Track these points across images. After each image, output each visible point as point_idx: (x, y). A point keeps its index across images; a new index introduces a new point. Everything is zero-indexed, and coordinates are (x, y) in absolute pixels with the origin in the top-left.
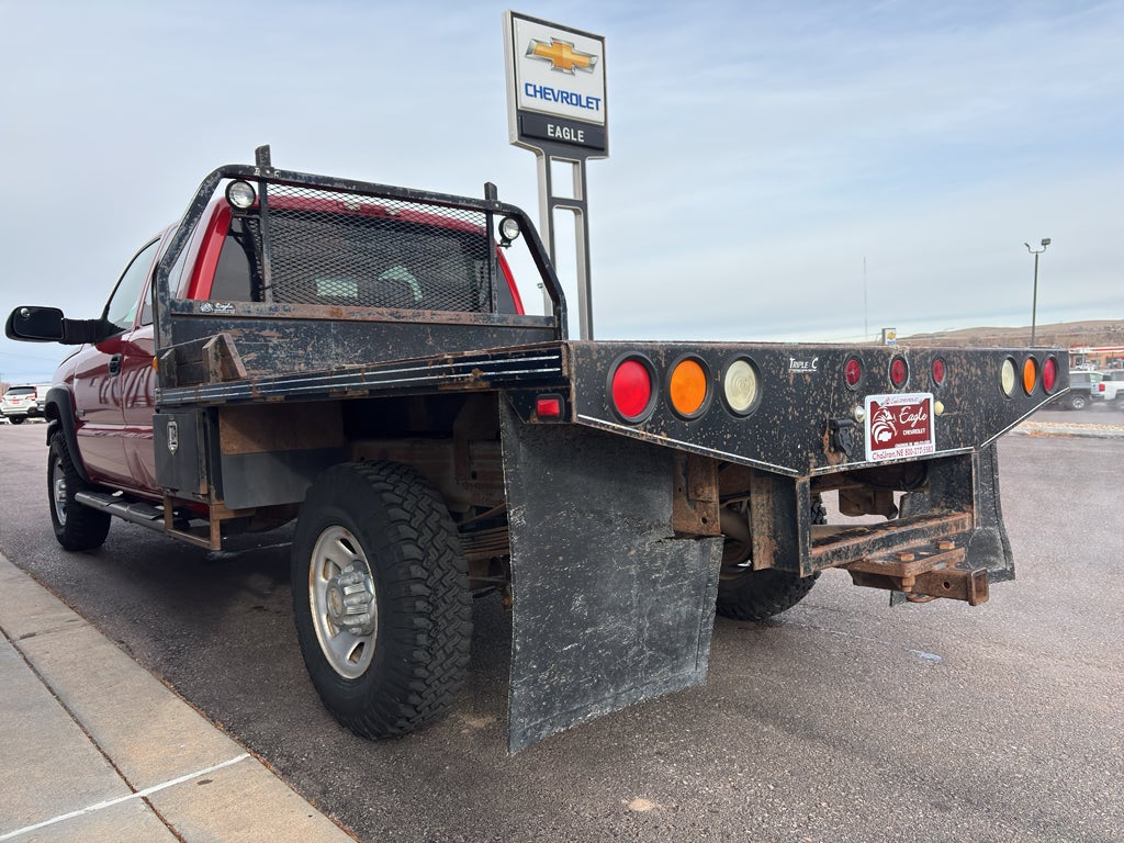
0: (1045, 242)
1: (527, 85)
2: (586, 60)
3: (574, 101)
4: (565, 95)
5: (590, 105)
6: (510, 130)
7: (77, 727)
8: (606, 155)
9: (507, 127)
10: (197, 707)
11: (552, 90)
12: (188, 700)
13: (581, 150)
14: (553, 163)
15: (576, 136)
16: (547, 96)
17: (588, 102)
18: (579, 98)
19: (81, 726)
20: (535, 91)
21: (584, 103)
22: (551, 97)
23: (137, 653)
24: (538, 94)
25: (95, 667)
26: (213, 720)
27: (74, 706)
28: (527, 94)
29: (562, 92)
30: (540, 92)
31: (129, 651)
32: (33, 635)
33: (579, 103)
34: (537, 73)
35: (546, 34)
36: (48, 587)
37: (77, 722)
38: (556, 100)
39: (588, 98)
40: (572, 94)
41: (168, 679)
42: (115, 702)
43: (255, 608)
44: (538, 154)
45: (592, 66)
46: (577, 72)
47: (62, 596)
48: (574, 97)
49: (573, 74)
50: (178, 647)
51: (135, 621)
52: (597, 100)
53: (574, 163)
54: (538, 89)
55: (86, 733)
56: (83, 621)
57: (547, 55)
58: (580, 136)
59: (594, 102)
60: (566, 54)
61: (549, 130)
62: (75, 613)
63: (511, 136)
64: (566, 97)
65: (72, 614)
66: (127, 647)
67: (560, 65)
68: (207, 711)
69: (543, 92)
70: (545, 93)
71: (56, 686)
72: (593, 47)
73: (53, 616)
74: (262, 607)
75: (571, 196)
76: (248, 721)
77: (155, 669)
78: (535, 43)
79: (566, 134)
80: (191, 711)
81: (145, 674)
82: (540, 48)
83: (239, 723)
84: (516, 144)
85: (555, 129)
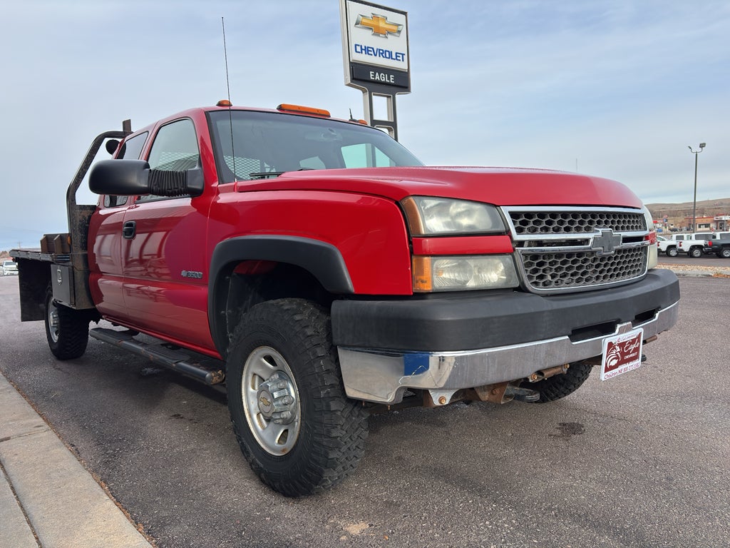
0: (702, 146)
1: (356, 45)
2: (395, 28)
3: (388, 56)
4: (381, 52)
5: (398, 58)
6: (345, 75)
7: (29, 528)
8: (409, 91)
9: (343, 74)
10: (124, 509)
11: (373, 49)
12: (118, 501)
13: (393, 88)
14: (374, 97)
15: (389, 79)
16: (370, 53)
17: (397, 56)
18: (391, 53)
19: (31, 526)
20: (362, 49)
21: (394, 57)
22: (372, 53)
23: (83, 455)
24: (364, 51)
25: (50, 468)
26: (136, 522)
27: (28, 506)
28: (356, 51)
29: (380, 50)
30: (365, 50)
31: (77, 453)
32: (8, 439)
33: (391, 57)
34: (363, 37)
35: (368, 11)
36: (25, 396)
37: (29, 522)
38: (376, 55)
39: (396, 53)
40: (386, 51)
41: (104, 481)
42: (60, 503)
43: (175, 416)
44: (364, 92)
45: (399, 32)
46: (389, 36)
47: (34, 405)
48: (387, 53)
49: (387, 37)
50: (114, 451)
51: (84, 427)
52: (403, 55)
53: (388, 97)
54: (363, 48)
55: (34, 533)
56: (47, 426)
57: (370, 25)
58: (391, 79)
59: (401, 56)
60: (382, 24)
61: (371, 75)
62: (41, 419)
63: (346, 80)
64: (382, 53)
65: (40, 421)
66: (76, 450)
67: (377, 32)
68: (131, 513)
69: (367, 50)
70: (368, 51)
71: (18, 486)
72: (400, 19)
73: (24, 422)
74: (179, 415)
75: (386, 119)
76: (164, 524)
77: (94, 471)
78: (361, 17)
79: (382, 77)
80: (119, 513)
81: (87, 476)
82: (364, 21)
83: (157, 526)
84: (349, 85)
85: (375, 75)
